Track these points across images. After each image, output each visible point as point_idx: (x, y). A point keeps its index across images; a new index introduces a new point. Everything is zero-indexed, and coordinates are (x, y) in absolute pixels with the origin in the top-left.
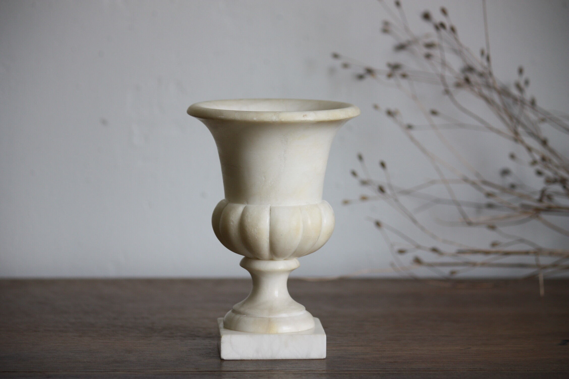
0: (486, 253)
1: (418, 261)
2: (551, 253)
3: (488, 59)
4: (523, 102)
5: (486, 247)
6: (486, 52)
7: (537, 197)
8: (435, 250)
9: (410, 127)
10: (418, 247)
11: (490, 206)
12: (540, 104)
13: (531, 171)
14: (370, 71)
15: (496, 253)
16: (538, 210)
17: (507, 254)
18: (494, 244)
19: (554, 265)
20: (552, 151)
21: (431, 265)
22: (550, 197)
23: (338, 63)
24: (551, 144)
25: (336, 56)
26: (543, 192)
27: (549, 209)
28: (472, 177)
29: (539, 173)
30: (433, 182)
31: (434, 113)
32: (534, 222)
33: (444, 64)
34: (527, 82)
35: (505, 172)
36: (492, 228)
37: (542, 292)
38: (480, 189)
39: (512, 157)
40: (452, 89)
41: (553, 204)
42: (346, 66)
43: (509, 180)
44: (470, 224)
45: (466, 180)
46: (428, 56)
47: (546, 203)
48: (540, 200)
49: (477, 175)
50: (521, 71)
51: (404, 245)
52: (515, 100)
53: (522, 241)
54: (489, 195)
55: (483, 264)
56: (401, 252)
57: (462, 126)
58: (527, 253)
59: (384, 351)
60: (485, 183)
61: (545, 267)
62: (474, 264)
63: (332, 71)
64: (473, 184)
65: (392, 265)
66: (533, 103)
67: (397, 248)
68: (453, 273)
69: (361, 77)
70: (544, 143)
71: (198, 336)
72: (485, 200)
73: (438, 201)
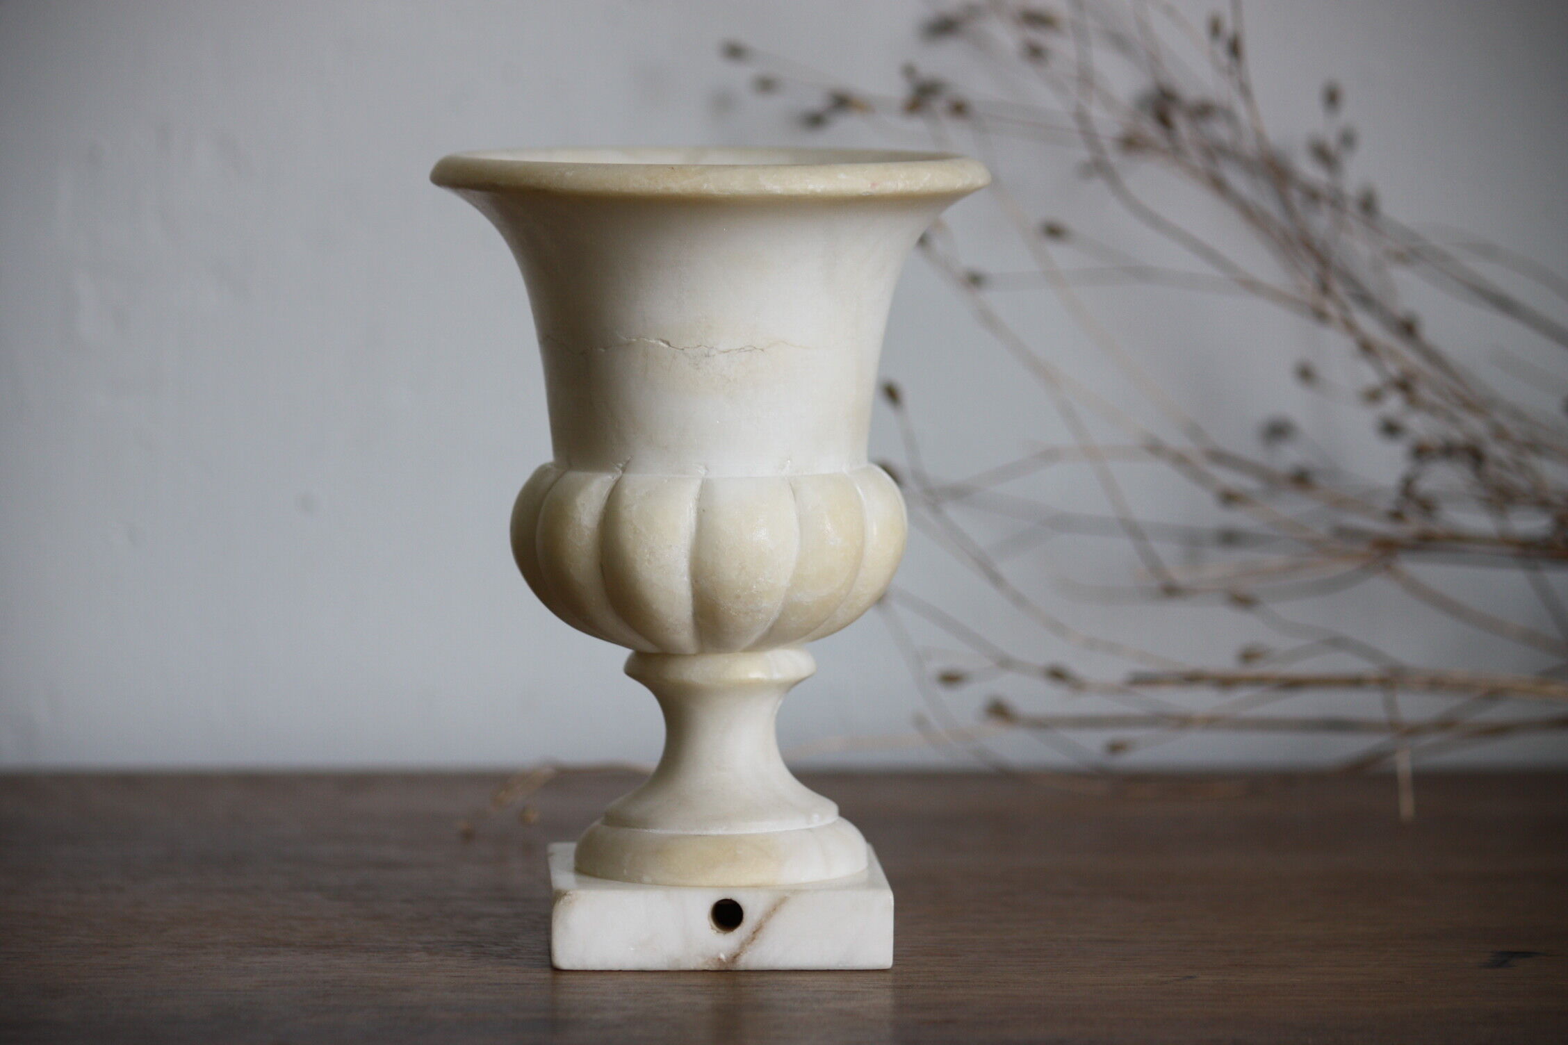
0: (1226, 682)
1: (999, 711)
2: (1435, 684)
3: (1235, 49)
4: (1336, 201)
5: (1223, 661)
6: (1228, 26)
7: (1386, 503)
8: (1057, 675)
9: (975, 280)
10: (1006, 663)
11: (1229, 538)
12: (1391, 207)
13: (1364, 420)
14: (842, 102)
15: (1258, 681)
16: (1387, 548)
17: (1293, 684)
18: (1248, 656)
19: (1445, 724)
20: (1432, 356)
21: (1041, 724)
22: (1427, 506)
23: (740, 76)
24: (1431, 332)
25: (734, 52)
26: (1407, 488)
27: (1426, 543)
28: (1176, 440)
29: (1391, 429)
30: (1050, 455)
31: (1054, 231)
32: (1379, 587)
33: (1086, 79)
34: (1348, 139)
35: (1278, 431)
36: (1243, 601)
37: (1407, 805)
38: (1200, 478)
39: (1306, 374)
40: (1114, 157)
41: (1436, 527)
42: (766, 85)
43: (1289, 456)
44: (1171, 591)
45: (1155, 448)
46: (1035, 53)
47: (1414, 525)
48: (1397, 516)
49: (1194, 431)
50: (1332, 98)
51: (960, 657)
52: (1313, 195)
53: (1337, 643)
54: (1229, 498)
55: (1212, 722)
56: (951, 679)
57: (1141, 273)
58: (1356, 682)
59: (908, 987)
60: (1219, 457)
61: (1414, 731)
62: (1184, 722)
63: (722, 103)
64: (1180, 460)
65: (920, 722)
66: (1368, 205)
67: (938, 665)
68: (1116, 748)
69: (815, 121)
70: (1408, 329)
71: (287, 945)
72: (1219, 517)
73: (1062, 523)
